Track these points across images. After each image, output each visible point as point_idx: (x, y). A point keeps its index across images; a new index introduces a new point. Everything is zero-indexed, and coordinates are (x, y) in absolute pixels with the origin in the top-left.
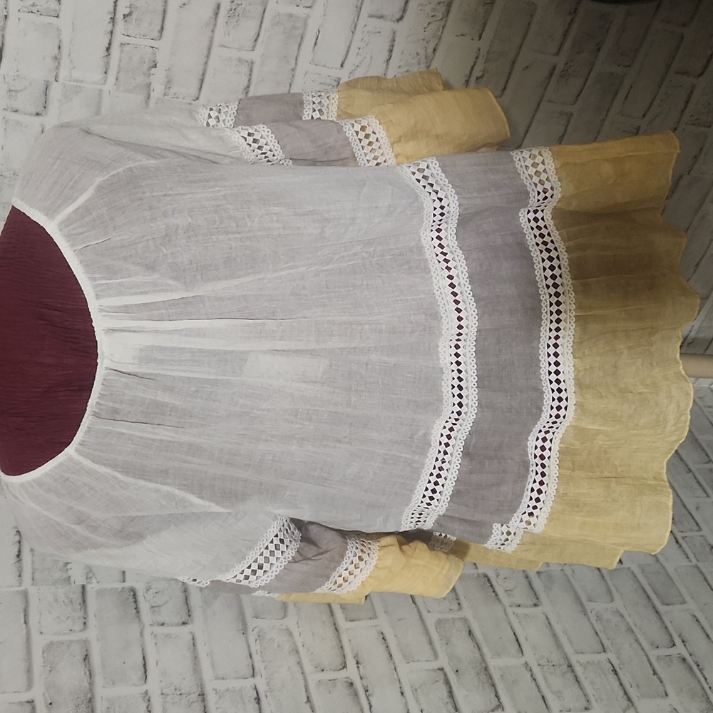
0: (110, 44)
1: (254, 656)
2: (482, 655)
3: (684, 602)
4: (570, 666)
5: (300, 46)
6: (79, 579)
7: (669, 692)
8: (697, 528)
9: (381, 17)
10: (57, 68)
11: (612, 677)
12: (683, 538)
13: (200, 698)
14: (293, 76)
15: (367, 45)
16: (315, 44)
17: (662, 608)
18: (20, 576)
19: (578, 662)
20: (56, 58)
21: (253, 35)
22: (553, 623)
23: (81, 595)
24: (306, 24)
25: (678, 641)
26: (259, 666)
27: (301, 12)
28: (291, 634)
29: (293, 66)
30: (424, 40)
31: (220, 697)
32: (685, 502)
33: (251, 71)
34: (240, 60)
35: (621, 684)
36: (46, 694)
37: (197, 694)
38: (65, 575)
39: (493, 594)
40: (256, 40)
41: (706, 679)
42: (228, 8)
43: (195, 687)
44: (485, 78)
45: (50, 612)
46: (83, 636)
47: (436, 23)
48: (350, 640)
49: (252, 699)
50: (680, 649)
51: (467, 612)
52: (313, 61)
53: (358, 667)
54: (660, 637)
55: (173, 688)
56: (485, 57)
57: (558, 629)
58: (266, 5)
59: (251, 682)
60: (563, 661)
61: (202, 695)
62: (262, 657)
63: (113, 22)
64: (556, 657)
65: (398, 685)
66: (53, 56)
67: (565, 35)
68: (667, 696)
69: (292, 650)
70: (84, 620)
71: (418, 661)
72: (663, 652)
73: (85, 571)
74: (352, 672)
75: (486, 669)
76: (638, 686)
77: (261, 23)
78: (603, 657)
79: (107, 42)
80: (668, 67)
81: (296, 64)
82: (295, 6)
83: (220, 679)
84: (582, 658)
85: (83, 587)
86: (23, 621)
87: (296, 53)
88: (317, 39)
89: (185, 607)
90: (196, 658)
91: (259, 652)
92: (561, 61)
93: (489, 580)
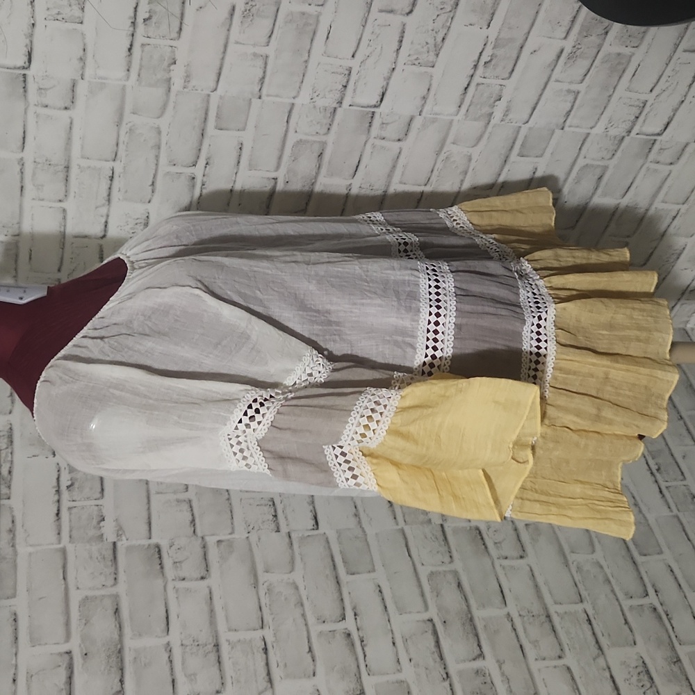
0: (131, 45)
1: (264, 608)
2: (468, 606)
3: (661, 552)
4: (548, 616)
5: (312, 40)
6: (110, 537)
7: (638, 642)
8: (681, 477)
9: (391, 11)
10: (83, 68)
11: (586, 626)
12: (667, 487)
13: (215, 648)
14: (306, 67)
15: (377, 37)
16: (327, 38)
17: (639, 559)
18: (59, 534)
19: (556, 612)
20: (81, 59)
21: (267, 31)
22: (536, 574)
23: (112, 551)
24: (318, 21)
25: (651, 591)
26: (268, 618)
27: (313, 10)
28: (297, 588)
29: (306, 58)
30: (433, 30)
31: (232, 648)
32: (673, 452)
33: (266, 64)
34: (255, 55)
35: (594, 634)
36: (82, 646)
37: (213, 644)
38: (99, 533)
39: (483, 547)
40: (270, 37)
41: (673, 628)
42: (243, 9)
43: (211, 638)
44: (493, 63)
45: (85, 568)
46: (113, 591)
47: (445, 14)
48: (349, 593)
49: (261, 649)
50: (653, 599)
51: (458, 565)
52: (325, 53)
53: (356, 619)
54: (634, 587)
55: (191, 639)
56: (493, 43)
57: (540, 580)
58: (279, 5)
59: (260, 633)
60: (542, 612)
61: (217, 646)
62: (270, 609)
63: (134, 25)
64: (536, 608)
65: (391, 636)
66: (79, 57)
67: (573, 21)
68: (635, 644)
69: (298, 603)
70: (115, 576)
71: (410, 613)
72: (636, 602)
73: (117, 529)
74: (350, 624)
75: (471, 620)
76: (609, 635)
77: (275, 21)
78: (579, 607)
79: (129, 43)
80: (677, 46)
81: (309, 56)
82: (307, 5)
83: (233, 630)
84: (560, 609)
85: (114, 544)
86: (62, 577)
87: (309, 47)
88: (329, 34)
89: (204, 563)
90: (212, 611)
91: (268, 605)
92: (568, 45)
93: (480, 532)
